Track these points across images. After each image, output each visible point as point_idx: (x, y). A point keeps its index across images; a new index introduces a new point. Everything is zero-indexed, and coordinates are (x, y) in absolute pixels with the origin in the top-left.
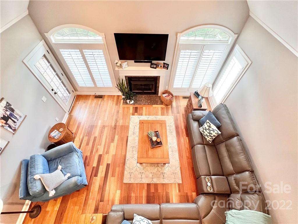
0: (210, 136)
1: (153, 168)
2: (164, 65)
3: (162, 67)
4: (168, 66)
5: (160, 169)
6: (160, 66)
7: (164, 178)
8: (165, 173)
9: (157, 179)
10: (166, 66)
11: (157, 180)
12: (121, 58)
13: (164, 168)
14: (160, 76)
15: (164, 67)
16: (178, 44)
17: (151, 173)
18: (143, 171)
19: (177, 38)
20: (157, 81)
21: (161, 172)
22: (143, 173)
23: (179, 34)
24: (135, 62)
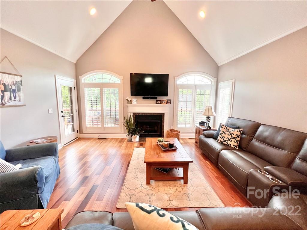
0: (232, 138)
1: (169, 188)
2: (167, 101)
3: (166, 102)
4: (171, 101)
5: (179, 189)
6: (164, 102)
7: (190, 200)
8: (189, 193)
9: (179, 201)
10: (169, 102)
11: (178, 203)
12: (132, 94)
13: (186, 188)
14: (164, 113)
15: (167, 102)
16: (176, 84)
17: (166, 194)
18: (152, 192)
19: (175, 80)
20: (162, 119)
21: (182, 192)
22: (152, 194)
23: (176, 78)
24: (144, 98)
